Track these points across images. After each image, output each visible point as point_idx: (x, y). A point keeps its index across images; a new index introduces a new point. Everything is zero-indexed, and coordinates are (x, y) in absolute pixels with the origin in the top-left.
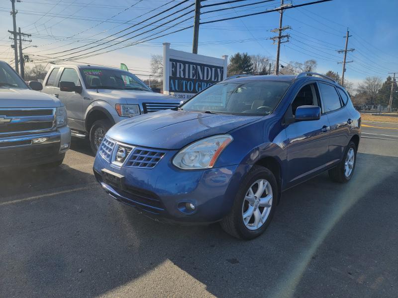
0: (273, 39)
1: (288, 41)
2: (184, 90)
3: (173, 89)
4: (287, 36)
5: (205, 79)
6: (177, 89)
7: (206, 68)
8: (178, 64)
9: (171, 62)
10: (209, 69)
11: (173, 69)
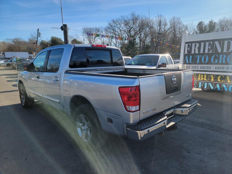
3: (188, 62)
11: (189, 49)
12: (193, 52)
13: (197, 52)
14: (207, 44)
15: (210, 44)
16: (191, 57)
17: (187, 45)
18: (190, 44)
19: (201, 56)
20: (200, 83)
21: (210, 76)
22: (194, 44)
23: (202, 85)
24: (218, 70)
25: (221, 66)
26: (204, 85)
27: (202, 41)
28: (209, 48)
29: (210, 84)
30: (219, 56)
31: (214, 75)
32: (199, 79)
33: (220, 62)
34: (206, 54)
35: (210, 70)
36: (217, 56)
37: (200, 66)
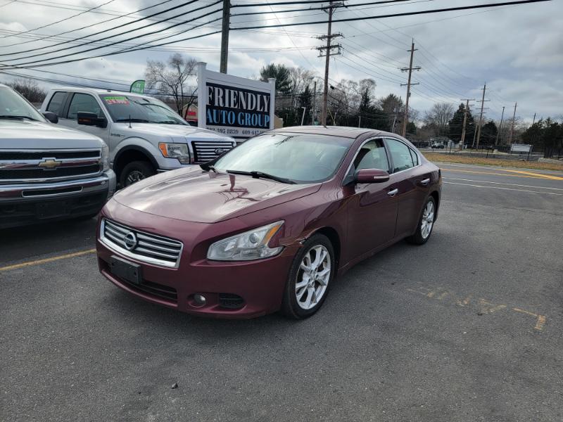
0: (320, 49)
1: (339, 53)
2: (224, 122)
4: (338, 46)
5: (249, 108)
6: (215, 121)
7: (249, 94)
8: (216, 89)
9: (208, 87)
10: (254, 96)
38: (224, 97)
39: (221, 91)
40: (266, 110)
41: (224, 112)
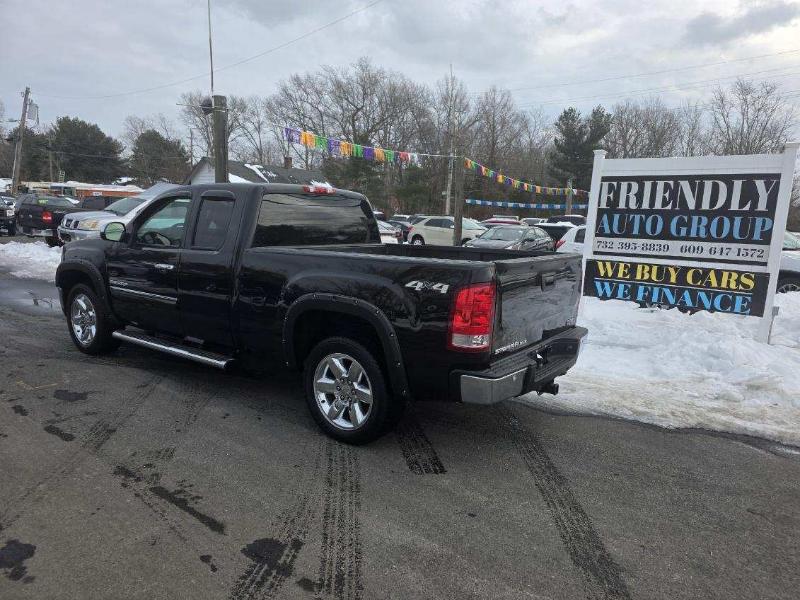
12: (622, 205)
13: (633, 205)
14: (661, 185)
15: (667, 187)
16: (617, 217)
17: (606, 184)
18: (615, 184)
19: (643, 216)
20: (641, 288)
21: (667, 271)
22: (626, 183)
23: (647, 294)
24: (687, 255)
25: (696, 244)
26: (651, 294)
27: (648, 178)
28: (664, 198)
29: (667, 292)
30: (690, 220)
31: (676, 269)
32: (639, 277)
33: (693, 234)
34: (658, 212)
35: (667, 254)
36: (686, 218)
37: (640, 242)
38: (640, 196)
39: (635, 187)
40: (762, 206)
41: (637, 217)
